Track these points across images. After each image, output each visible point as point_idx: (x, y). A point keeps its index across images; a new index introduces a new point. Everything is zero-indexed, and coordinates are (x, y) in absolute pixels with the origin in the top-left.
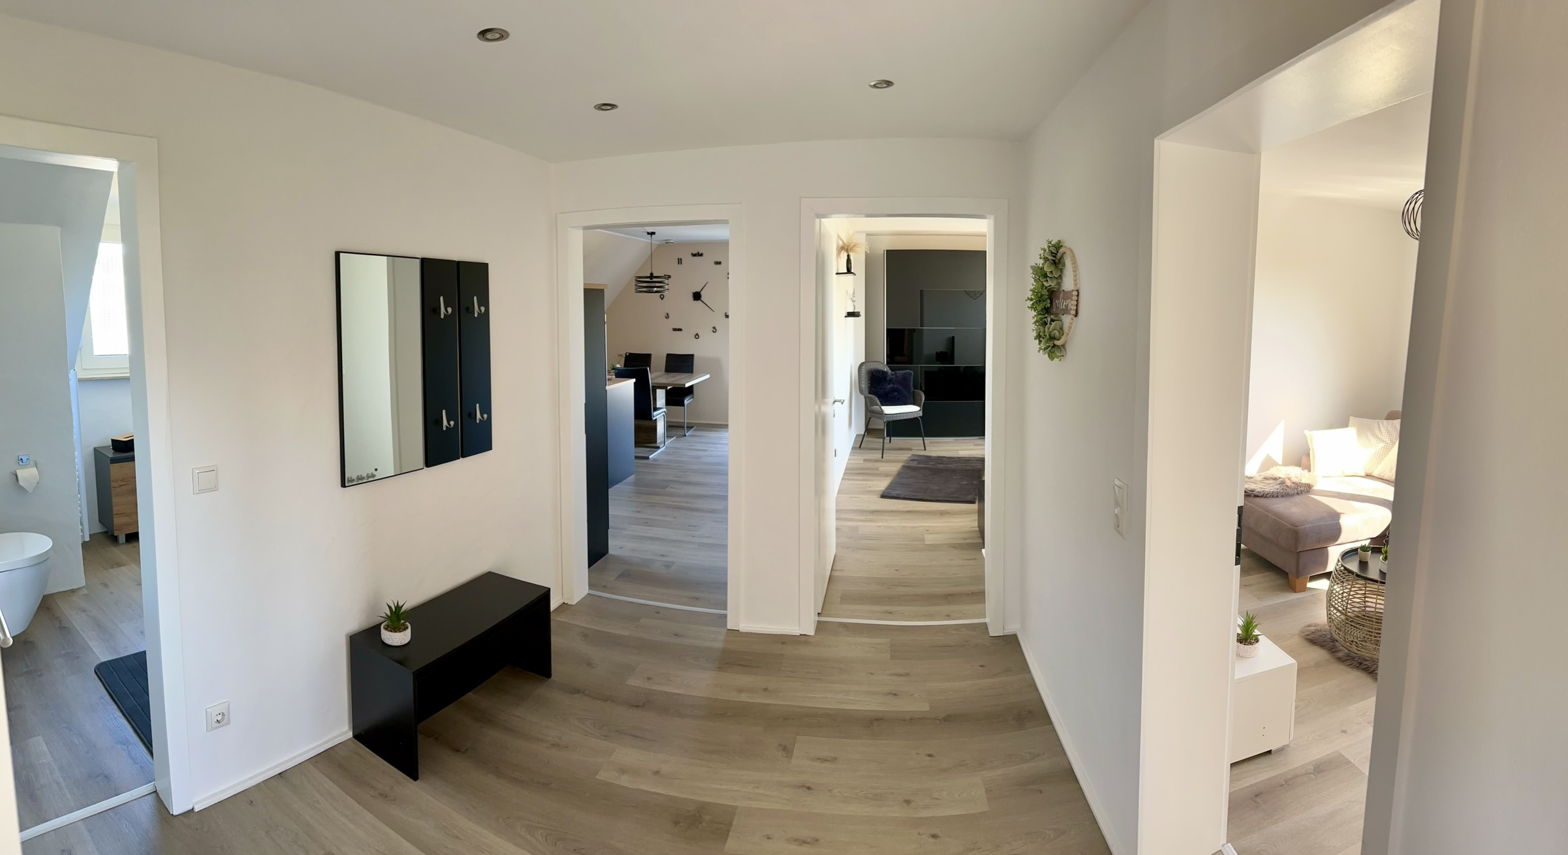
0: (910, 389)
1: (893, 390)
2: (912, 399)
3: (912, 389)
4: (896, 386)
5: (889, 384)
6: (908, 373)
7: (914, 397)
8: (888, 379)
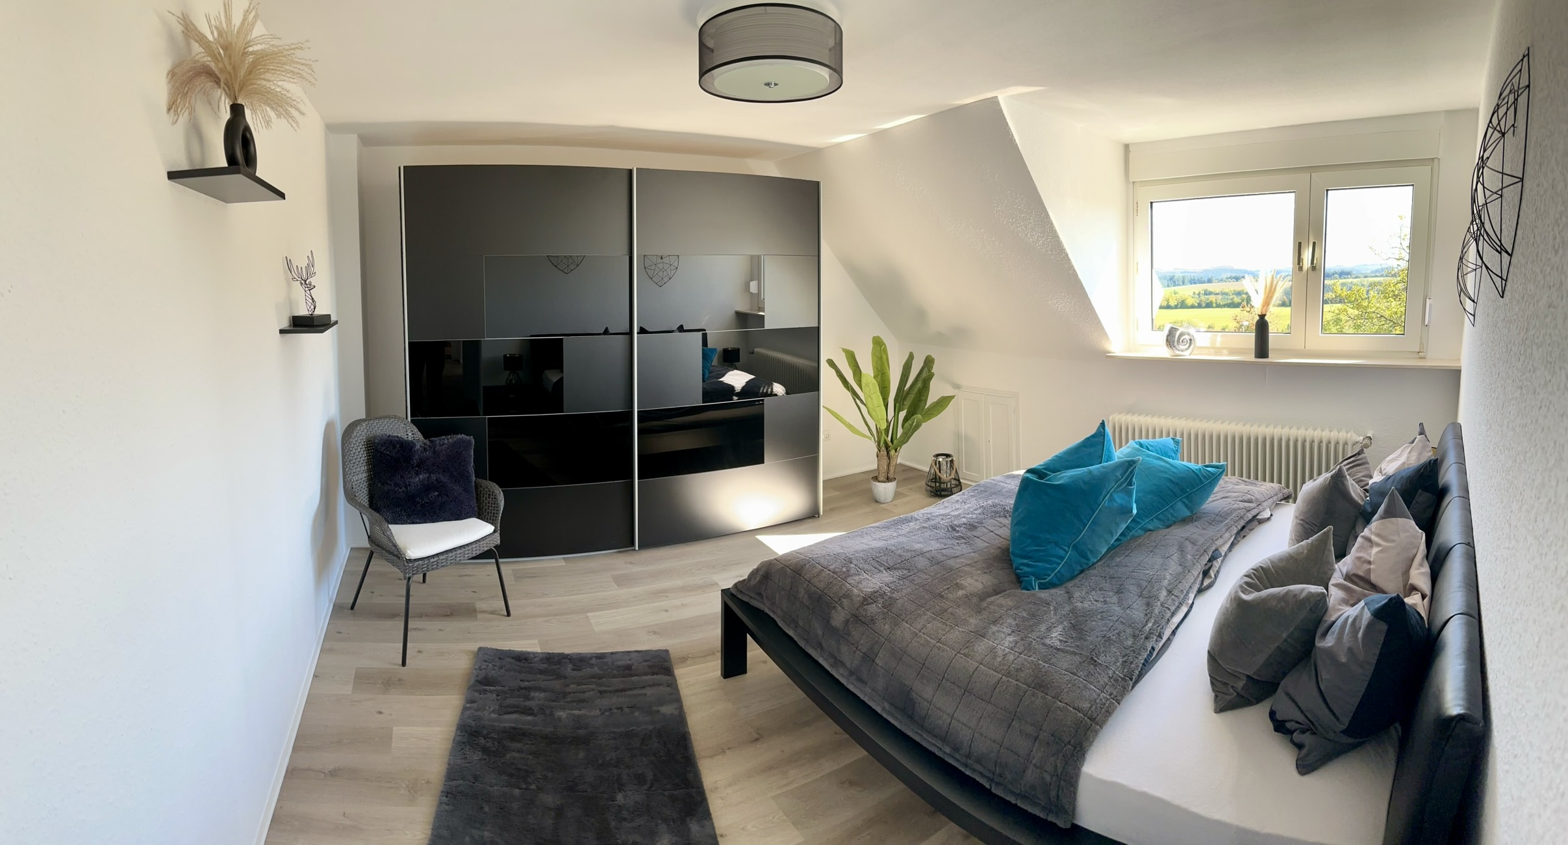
0: (468, 478)
1: (427, 488)
2: (474, 503)
3: (474, 479)
4: (434, 477)
5: (417, 474)
6: (464, 441)
7: (478, 500)
8: (415, 461)
